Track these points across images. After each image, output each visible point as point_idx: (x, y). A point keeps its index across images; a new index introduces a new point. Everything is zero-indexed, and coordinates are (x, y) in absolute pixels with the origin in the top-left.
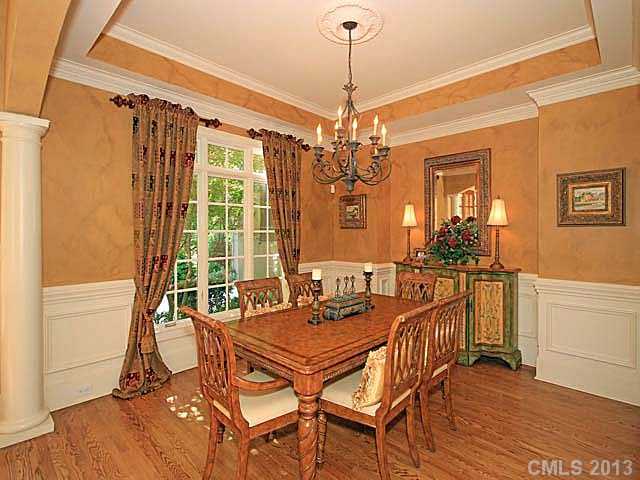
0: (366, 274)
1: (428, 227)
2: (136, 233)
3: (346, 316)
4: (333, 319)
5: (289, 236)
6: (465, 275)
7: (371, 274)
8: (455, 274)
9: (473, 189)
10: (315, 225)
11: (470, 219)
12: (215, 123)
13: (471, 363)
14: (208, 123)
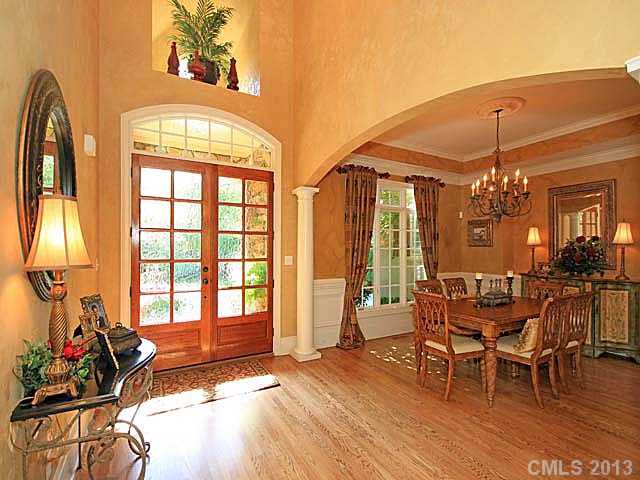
0: (508, 278)
1: (551, 245)
2: (347, 250)
3: (497, 305)
4: (489, 306)
5: (431, 253)
6: (590, 284)
7: (512, 278)
8: (580, 283)
9: (598, 206)
10: (448, 244)
11: (595, 239)
12: (386, 176)
13: (596, 356)
14: (382, 176)
